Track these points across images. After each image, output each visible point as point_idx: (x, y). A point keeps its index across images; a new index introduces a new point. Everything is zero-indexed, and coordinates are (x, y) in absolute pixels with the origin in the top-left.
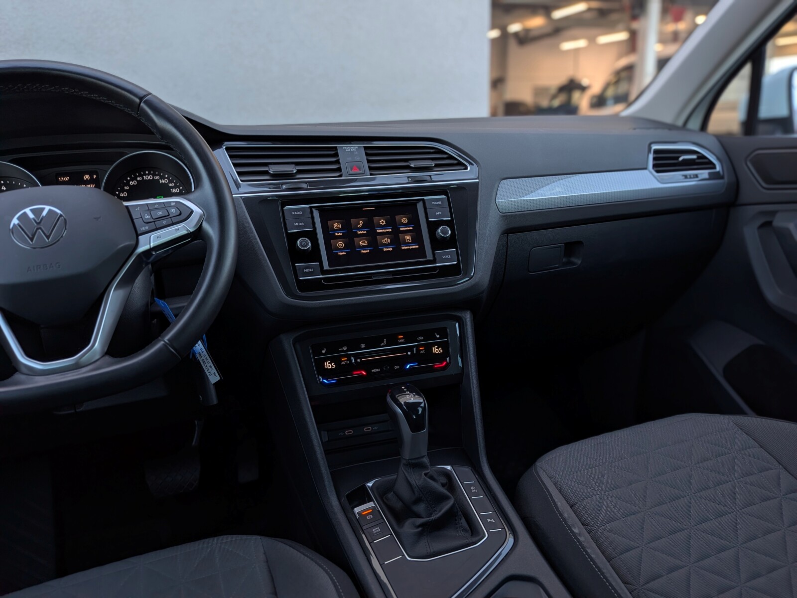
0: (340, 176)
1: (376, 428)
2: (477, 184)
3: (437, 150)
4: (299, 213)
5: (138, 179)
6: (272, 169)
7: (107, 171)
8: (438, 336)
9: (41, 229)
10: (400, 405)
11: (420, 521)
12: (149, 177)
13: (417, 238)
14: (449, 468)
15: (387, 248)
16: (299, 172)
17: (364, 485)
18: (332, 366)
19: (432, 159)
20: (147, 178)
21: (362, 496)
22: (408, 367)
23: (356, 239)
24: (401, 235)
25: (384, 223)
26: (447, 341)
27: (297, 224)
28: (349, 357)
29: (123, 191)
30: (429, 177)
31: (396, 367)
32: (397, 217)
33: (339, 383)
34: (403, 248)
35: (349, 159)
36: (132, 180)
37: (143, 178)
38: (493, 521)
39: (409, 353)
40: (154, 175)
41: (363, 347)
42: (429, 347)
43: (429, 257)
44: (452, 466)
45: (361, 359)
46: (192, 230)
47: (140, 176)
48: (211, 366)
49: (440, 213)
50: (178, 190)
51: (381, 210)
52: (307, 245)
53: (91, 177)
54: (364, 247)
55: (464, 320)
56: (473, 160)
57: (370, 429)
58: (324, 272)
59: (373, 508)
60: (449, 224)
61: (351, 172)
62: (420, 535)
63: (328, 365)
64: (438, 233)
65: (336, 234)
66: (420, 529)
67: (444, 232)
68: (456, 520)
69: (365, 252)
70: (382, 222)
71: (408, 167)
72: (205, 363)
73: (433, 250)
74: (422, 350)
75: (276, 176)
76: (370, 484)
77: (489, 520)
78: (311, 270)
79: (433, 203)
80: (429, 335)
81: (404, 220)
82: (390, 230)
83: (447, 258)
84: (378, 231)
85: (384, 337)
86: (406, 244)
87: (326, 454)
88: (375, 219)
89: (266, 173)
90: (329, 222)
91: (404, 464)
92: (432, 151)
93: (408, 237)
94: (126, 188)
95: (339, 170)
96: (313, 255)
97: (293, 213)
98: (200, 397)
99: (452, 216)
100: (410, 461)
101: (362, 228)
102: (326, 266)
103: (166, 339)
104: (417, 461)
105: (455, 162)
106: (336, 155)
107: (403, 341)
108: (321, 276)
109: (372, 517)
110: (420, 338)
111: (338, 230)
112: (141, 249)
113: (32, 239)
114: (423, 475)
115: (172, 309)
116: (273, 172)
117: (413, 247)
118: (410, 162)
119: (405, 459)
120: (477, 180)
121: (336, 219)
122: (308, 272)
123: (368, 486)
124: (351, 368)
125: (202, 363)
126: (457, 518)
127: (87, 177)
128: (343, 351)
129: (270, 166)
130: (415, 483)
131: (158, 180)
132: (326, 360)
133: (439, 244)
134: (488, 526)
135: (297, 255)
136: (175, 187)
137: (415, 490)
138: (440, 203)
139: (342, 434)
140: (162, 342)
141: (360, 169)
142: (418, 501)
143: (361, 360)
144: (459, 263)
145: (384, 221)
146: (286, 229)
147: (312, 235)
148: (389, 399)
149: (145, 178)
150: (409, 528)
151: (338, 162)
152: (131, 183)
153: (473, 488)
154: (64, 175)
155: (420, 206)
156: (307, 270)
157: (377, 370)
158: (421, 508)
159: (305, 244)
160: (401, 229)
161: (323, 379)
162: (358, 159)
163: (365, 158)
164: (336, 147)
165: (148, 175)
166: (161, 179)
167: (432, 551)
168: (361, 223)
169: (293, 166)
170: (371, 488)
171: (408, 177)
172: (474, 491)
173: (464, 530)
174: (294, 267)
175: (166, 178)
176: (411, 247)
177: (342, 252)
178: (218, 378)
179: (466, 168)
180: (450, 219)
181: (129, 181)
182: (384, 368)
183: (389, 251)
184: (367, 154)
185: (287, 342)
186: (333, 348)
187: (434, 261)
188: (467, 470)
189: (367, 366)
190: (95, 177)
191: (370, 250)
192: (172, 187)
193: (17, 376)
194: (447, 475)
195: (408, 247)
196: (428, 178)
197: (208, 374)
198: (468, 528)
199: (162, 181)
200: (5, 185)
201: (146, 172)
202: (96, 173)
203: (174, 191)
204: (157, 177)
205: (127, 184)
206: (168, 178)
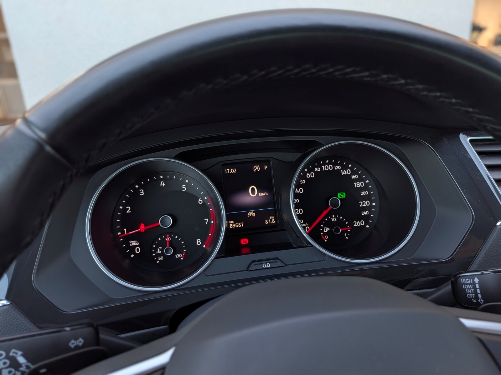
5: (317, 170)
12: (329, 167)
20: (327, 168)
36: (310, 171)
37: (322, 168)
40: (334, 165)
50: (362, 184)
53: (262, 168)
94: (302, 182)
127: (257, 168)
136: (360, 179)
149: (324, 168)
152: (307, 175)
154: (231, 166)
165: (328, 164)
166: (343, 169)
175: (349, 168)
181: (306, 173)
190: (266, 167)
192: (356, 180)
199: (344, 173)
200: (164, 180)
201: (327, 161)
202: (267, 162)
203: (358, 185)
204: (338, 168)
205: (304, 177)
206: (351, 169)
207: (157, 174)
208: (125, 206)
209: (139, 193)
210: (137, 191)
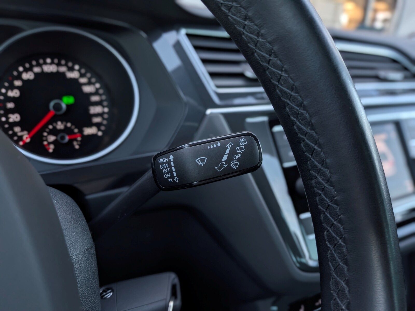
29: (12, 87)
36: (26, 70)
37: (43, 69)
40: (58, 65)
47: (39, 65)
94: (18, 83)
131: (65, 73)
136: (89, 83)
149: (46, 68)
152: (25, 76)
165: (50, 64)
175: (76, 70)
181: (22, 73)
192: (85, 84)
199: (70, 75)
201: (49, 61)
203: (87, 90)
204: (63, 69)
205: (19, 77)
206: (79, 71)
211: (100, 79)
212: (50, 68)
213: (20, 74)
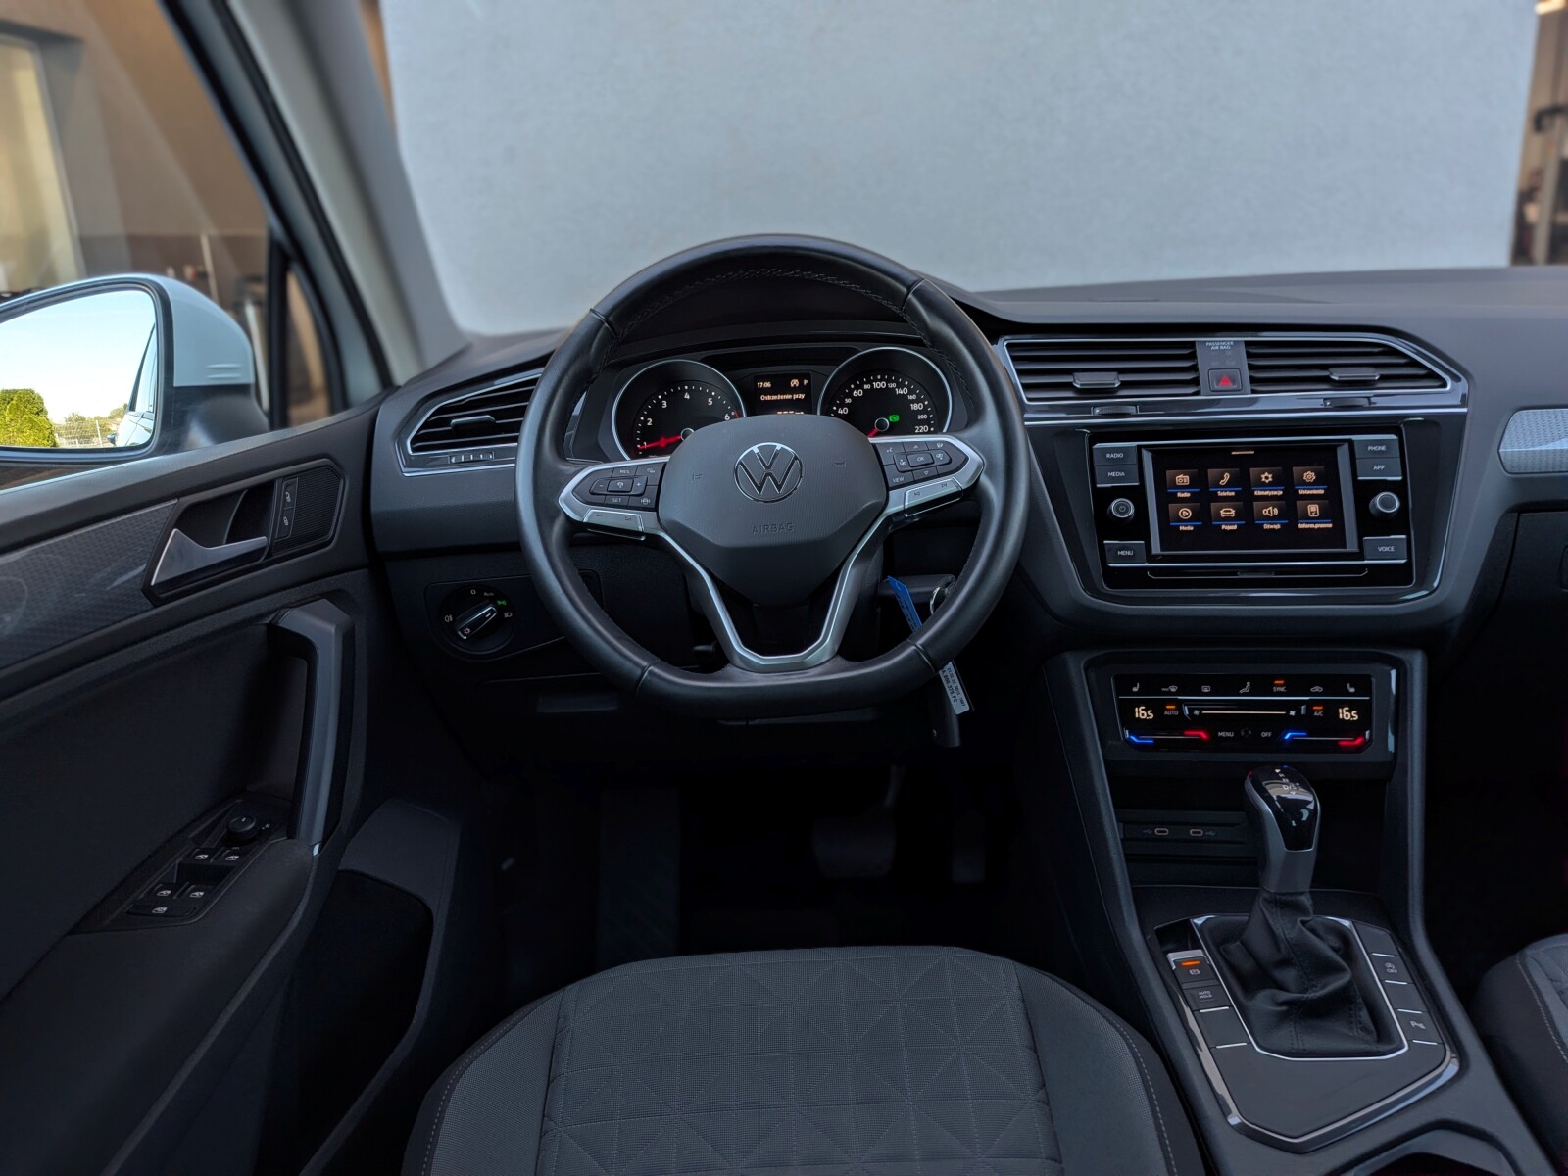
0: (1196, 393)
1: (1211, 833)
2: (1464, 415)
3: (1385, 349)
4: (1119, 455)
5: (866, 387)
6: (1080, 381)
7: (828, 377)
8: (1352, 690)
9: (770, 475)
10: (1269, 800)
11: (1284, 996)
12: (881, 385)
13: (1332, 508)
14: (1347, 923)
15: (1271, 524)
16: (1125, 385)
17: (1188, 920)
18: (1148, 716)
19: (1376, 366)
21: (1183, 937)
22: (1287, 736)
23: (1214, 505)
24: (1299, 503)
25: (1270, 480)
26: (1370, 701)
27: (1113, 474)
28: (1179, 704)
29: (843, 404)
30: (1366, 400)
31: (1265, 734)
32: (1296, 470)
33: (1158, 745)
34: (1301, 526)
35: (1215, 364)
36: (857, 388)
37: (872, 386)
38: (1421, 1026)
39: (1292, 713)
40: (888, 381)
41: (1206, 690)
42: (1331, 708)
43: (1352, 546)
44: (1353, 923)
45: (1201, 710)
46: (964, 486)
47: (870, 382)
48: (957, 688)
49: (1382, 467)
50: (920, 406)
51: (1266, 456)
52: (1127, 511)
53: (801, 383)
54: (1228, 520)
55: (1408, 666)
56: (1459, 372)
57: (1200, 833)
58: (1151, 558)
59: (1202, 960)
60: (1399, 488)
61: (1216, 387)
62: (1282, 1018)
63: (1140, 713)
64: (1375, 505)
65: (1179, 495)
66: (1284, 1008)
67: (1385, 503)
68: (1351, 1010)
69: (1229, 528)
70: (1267, 477)
71: (1327, 380)
72: (948, 682)
73: (1361, 535)
74: (1318, 711)
75: (1086, 392)
76: (1199, 921)
77: (1413, 1024)
78: (1129, 553)
79: (1370, 448)
80: (1334, 685)
81: (1310, 476)
82: (1281, 493)
83: (1389, 550)
84: (1256, 493)
85: (1247, 678)
86: (1307, 518)
87: (1128, 861)
88: (1253, 471)
89: (1069, 386)
90: (1169, 473)
91: (1265, 899)
92: (1376, 350)
93: (1313, 508)
94: (848, 401)
95: (1196, 382)
96: (1137, 528)
97: (1108, 455)
98: (935, 732)
99: (1404, 474)
100: (1277, 896)
101: (1228, 485)
102: (1156, 549)
103: (920, 642)
104: (1290, 898)
105: (1422, 372)
106: (1192, 356)
107: (1282, 689)
108: (1146, 564)
109: (1199, 972)
110: (1317, 689)
111: (1183, 488)
112: (891, 509)
113: (760, 489)
114: (1299, 922)
115: (912, 595)
116: (1081, 385)
117: (1322, 526)
118: (1331, 370)
119: (1268, 892)
120: (1465, 410)
121: (1181, 467)
122: (1126, 555)
123: (1195, 924)
124: (1179, 723)
125: (944, 682)
126: (1353, 1007)
127: (795, 383)
128: (1170, 693)
129: (1076, 374)
130: (1282, 936)
131: (893, 389)
132: (1138, 703)
133: (1373, 524)
134: (1412, 1034)
135: (1108, 526)
136: (918, 400)
137: (1282, 946)
138: (1383, 448)
139: (1150, 832)
140: (914, 647)
141: (1234, 382)
142: (1284, 963)
143: (1200, 713)
144: (1409, 564)
145: (1270, 476)
146: (1094, 483)
147: (1137, 495)
148: (1249, 786)
149: (875, 385)
150: (1263, 1002)
151: (1194, 368)
152: (855, 393)
153: (1389, 965)
154: (764, 379)
155: (1343, 454)
156: (1122, 553)
157: (1229, 734)
158: (1288, 976)
159: (1122, 508)
160: (1301, 492)
161: (1130, 734)
162: (1232, 364)
163: (1244, 362)
164: (1194, 342)
165: (880, 381)
166: (898, 387)
167: (1301, 1047)
168: (1227, 477)
169: (1115, 374)
170: (1201, 928)
171: (1325, 399)
172: (1392, 971)
173: (1365, 1029)
174: (1102, 547)
175: (906, 386)
176: (1317, 526)
177: (1186, 526)
178: (966, 708)
179: (1444, 385)
180: (1400, 478)
181: (853, 390)
182: (1242, 733)
183: (1274, 529)
184: (1249, 355)
185: (1075, 665)
186: (1152, 684)
187: (1360, 555)
188: (1382, 934)
189: (1214, 724)
190: (805, 382)
191: (1238, 525)
192: (913, 401)
193: (729, 669)
194: (1343, 936)
195: (1312, 526)
196: (1365, 402)
197: (952, 699)
198: (1372, 1028)
199: (899, 392)
200: (690, 391)
201: (879, 377)
202: (808, 377)
203: (915, 407)
204: (893, 385)
205: (850, 395)
206: (908, 387)
207: (683, 383)
208: (646, 417)
209: (662, 404)
210: (660, 402)
211: (929, 396)
212: (878, 385)
213: (852, 391)
